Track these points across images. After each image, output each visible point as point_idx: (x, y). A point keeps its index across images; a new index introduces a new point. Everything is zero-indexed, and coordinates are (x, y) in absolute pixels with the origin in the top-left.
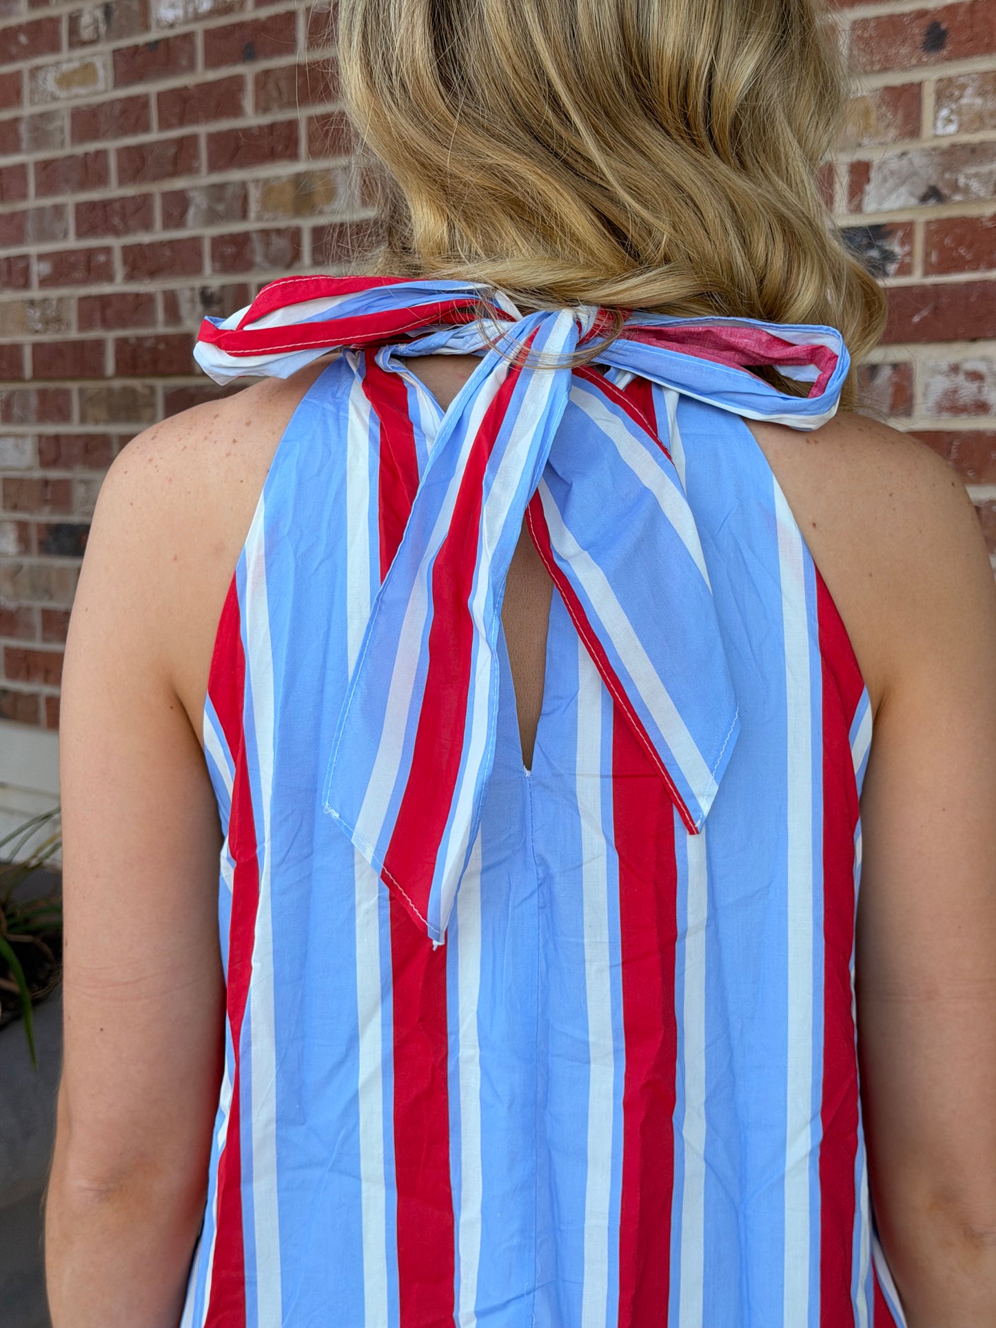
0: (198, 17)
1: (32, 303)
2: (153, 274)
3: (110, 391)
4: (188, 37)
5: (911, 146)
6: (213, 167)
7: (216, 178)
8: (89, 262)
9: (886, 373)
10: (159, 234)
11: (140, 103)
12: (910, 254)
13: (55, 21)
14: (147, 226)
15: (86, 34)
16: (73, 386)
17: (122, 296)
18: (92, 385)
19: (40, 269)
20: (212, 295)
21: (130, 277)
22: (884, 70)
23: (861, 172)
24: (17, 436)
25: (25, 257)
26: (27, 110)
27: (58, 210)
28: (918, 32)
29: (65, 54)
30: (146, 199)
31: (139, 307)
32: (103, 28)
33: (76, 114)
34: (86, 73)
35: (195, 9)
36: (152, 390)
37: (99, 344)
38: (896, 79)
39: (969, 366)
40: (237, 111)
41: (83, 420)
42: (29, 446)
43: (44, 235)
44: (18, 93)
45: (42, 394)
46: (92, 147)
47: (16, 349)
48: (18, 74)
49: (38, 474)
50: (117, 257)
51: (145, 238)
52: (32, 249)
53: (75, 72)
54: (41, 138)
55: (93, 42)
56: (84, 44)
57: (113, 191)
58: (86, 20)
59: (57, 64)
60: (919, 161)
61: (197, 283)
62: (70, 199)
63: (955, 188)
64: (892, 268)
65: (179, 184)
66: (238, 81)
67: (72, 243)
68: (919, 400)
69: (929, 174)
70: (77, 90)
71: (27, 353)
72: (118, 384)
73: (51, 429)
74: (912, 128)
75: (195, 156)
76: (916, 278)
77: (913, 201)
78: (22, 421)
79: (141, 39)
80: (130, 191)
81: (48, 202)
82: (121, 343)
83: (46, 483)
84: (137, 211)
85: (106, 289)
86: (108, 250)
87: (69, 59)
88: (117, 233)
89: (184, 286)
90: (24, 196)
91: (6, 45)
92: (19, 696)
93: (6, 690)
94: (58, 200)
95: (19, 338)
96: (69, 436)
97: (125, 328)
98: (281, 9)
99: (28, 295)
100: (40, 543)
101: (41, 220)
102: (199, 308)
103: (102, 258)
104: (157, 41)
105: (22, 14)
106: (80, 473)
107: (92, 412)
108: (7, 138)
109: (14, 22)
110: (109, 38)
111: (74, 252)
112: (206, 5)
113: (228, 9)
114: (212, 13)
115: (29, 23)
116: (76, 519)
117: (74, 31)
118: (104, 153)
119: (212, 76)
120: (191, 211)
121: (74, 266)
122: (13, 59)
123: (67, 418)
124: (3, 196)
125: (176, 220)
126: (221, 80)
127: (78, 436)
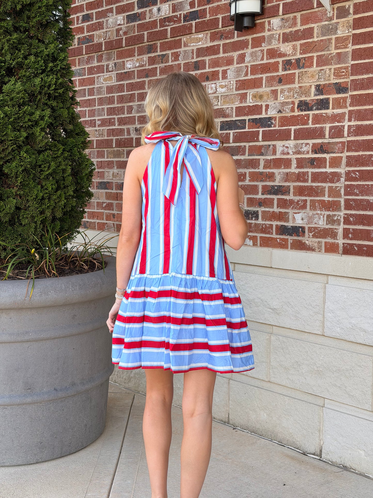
0: (136, 67)
1: (96, 130)
2: (124, 124)
3: (114, 150)
4: (133, 71)
5: (276, 102)
6: (138, 101)
7: (139, 103)
8: (110, 121)
9: (272, 146)
10: (126, 115)
11: (123, 85)
12: (276, 123)
13: (103, 66)
14: (123, 113)
15: (110, 69)
16: (106, 150)
17: (117, 129)
18: (110, 150)
19: (98, 123)
20: (138, 129)
21: (119, 125)
22: (271, 86)
23: (267, 106)
25: (95, 120)
26: (96, 86)
27: (103, 109)
28: (277, 79)
29: (105, 74)
30: (123, 107)
31: (121, 132)
32: (114, 69)
33: (108, 87)
34: (110, 78)
35: (135, 65)
36: (124, 151)
37: (112, 140)
38: (273, 88)
39: (286, 145)
40: (144, 88)
41: (107, 158)
43: (99, 115)
44: (94, 82)
45: (98, 151)
46: (111, 95)
47: (92, 141)
48: (94, 77)
49: (96, 170)
50: (116, 120)
51: (123, 116)
52: (97, 118)
53: (107, 78)
54: (99, 93)
55: (112, 71)
56: (110, 71)
57: (116, 105)
58: (110, 66)
59: (104, 76)
60: (278, 105)
61: (134, 126)
62: (106, 107)
63: (284, 110)
64: (273, 126)
65: (131, 104)
66: (144, 82)
67: (106, 117)
68: (277, 152)
69: (279, 108)
70: (107, 82)
71: (95, 141)
72: (116, 149)
73: (100, 160)
74: (276, 99)
75: (134, 98)
76: (277, 128)
77: (277, 113)
78: (93, 158)
79: (123, 71)
80: (119, 105)
81: (100, 107)
82: (117, 140)
83: (98, 172)
84: (120, 110)
85: (114, 127)
86: (114, 118)
87: (106, 75)
88: (117, 115)
89: (131, 127)
90: (95, 106)
91: (91, 71)
92: (91, 222)
93: (88, 222)
94: (103, 107)
95: (93, 139)
96: (104, 161)
97: (118, 136)
98: (154, 66)
99: (95, 129)
100: (97, 186)
101: (99, 111)
102: (135, 132)
103: (113, 120)
104: (126, 72)
105: (95, 64)
106: (106, 170)
107: (109, 156)
108: (91, 92)
109: (93, 65)
110: (115, 71)
111: (106, 119)
112: (138, 65)
113: (142, 66)
114: (139, 66)
115: (97, 66)
116: (105, 181)
117: (107, 68)
118: (114, 96)
119: (139, 80)
120: (133, 110)
121: (106, 122)
122: (93, 74)
123: (104, 157)
124: (90, 106)
125: (130, 111)
126: (140, 81)
127: (106, 161)
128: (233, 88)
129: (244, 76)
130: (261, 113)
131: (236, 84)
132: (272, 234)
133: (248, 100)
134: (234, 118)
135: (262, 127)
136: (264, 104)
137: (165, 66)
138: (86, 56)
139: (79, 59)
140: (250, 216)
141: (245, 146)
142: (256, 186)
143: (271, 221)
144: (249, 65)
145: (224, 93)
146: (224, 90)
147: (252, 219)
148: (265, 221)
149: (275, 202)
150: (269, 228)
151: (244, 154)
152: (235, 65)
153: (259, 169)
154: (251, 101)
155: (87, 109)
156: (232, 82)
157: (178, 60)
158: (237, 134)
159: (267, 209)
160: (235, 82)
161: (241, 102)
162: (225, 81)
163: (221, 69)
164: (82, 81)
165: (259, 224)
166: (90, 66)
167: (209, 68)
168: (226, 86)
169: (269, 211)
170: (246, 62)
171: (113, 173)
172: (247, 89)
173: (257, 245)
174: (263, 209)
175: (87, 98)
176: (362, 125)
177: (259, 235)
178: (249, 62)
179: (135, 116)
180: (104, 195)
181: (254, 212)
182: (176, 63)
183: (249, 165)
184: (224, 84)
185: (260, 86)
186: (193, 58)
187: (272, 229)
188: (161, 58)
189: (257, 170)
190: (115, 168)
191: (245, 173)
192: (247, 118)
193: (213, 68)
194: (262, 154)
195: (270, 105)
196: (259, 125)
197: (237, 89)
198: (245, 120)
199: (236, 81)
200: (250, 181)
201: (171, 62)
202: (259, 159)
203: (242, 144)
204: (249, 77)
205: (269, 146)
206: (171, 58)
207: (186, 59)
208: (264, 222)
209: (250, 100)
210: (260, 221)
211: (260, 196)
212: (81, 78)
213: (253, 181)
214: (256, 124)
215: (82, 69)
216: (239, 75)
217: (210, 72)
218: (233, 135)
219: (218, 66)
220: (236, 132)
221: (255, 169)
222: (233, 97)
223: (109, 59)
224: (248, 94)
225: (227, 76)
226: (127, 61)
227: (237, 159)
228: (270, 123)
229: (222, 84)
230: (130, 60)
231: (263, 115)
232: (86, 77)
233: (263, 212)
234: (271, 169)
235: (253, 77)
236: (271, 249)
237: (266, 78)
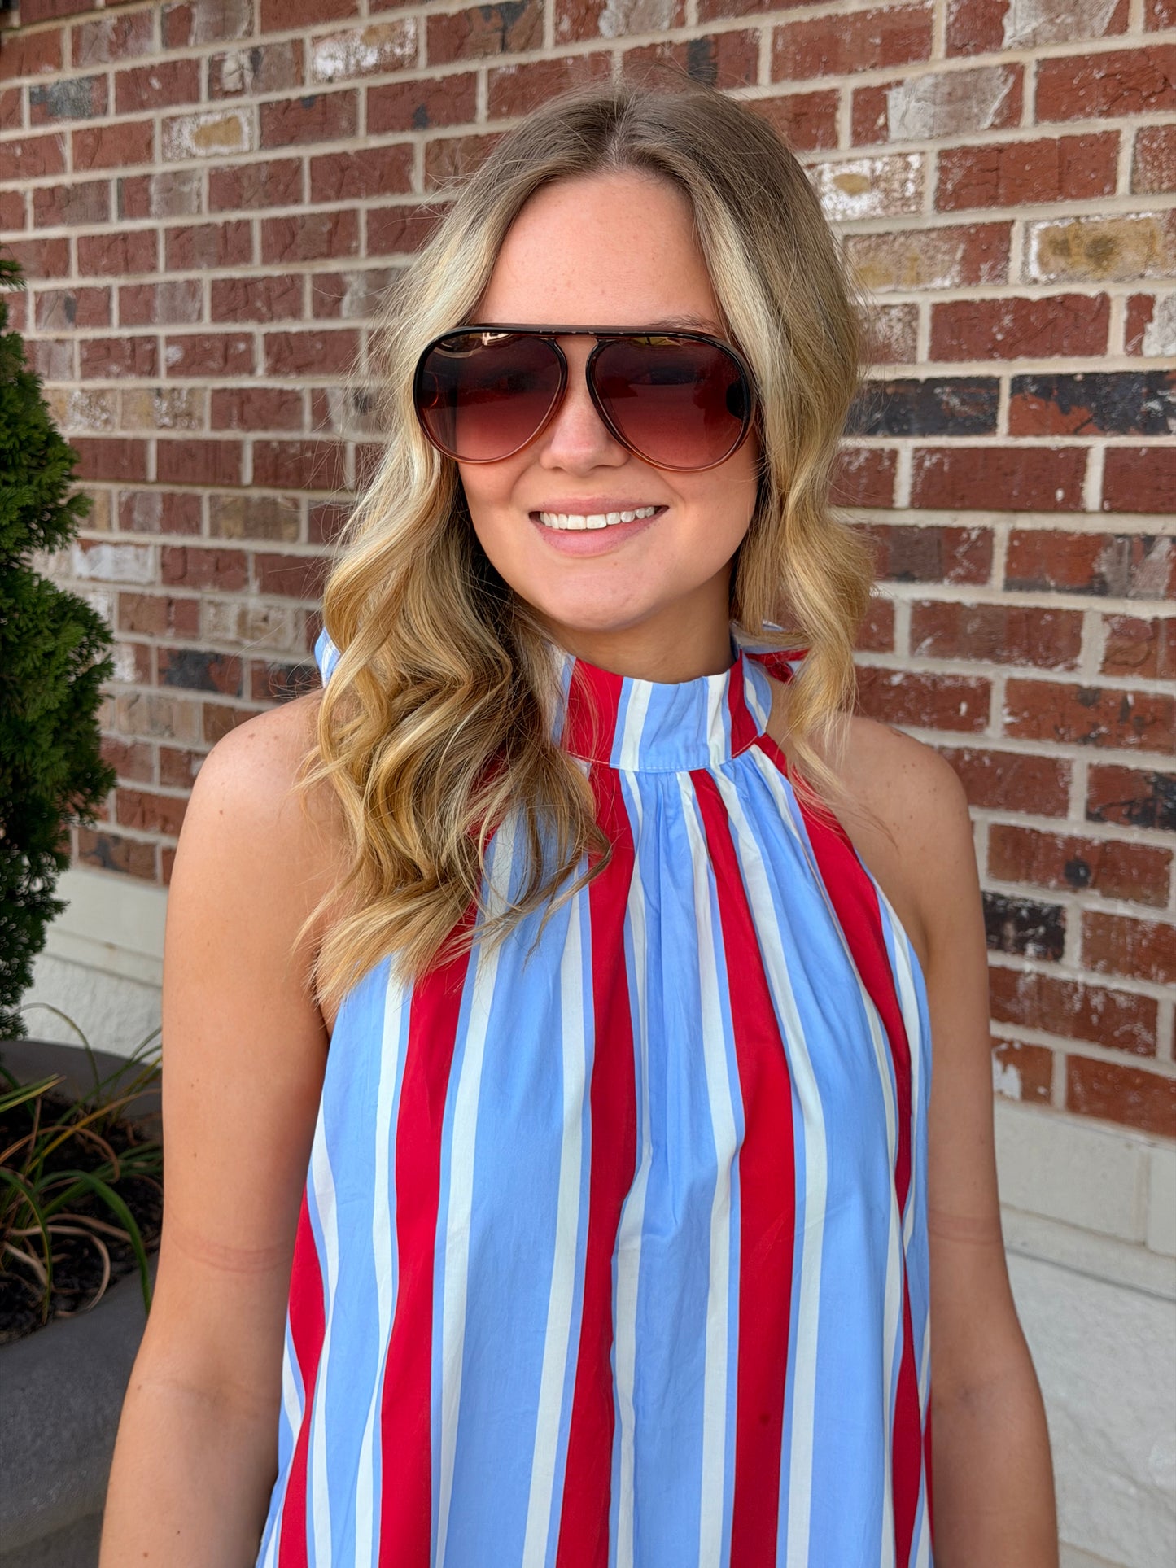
0: (361, 73)
1: (159, 393)
2: (300, 369)
3: (247, 500)
4: (349, 95)
6: (374, 250)
7: (378, 263)
8: (226, 349)
10: (308, 323)
11: (291, 168)
13: (194, 65)
14: (296, 313)
15: (230, 83)
16: (205, 493)
17: (265, 392)
18: (226, 493)
19: (168, 354)
20: (369, 399)
21: (273, 371)
23: (1142, 308)
24: (138, 546)
25: (151, 339)
26: (159, 168)
27: (192, 287)
29: (204, 105)
30: (295, 281)
31: (283, 407)
32: (249, 78)
33: (216, 176)
34: (228, 129)
35: (358, 63)
36: (296, 504)
37: (236, 446)
40: (405, 187)
41: (215, 533)
42: (151, 559)
43: (174, 316)
44: (149, 145)
45: (168, 499)
46: (234, 216)
47: (140, 445)
48: (150, 124)
49: (160, 592)
50: (259, 346)
51: (293, 327)
52: (161, 331)
53: (216, 126)
54: (174, 202)
55: (238, 93)
56: (227, 94)
57: (256, 269)
58: (229, 66)
59: (196, 115)
61: (350, 382)
62: (206, 276)
65: (333, 266)
66: (406, 150)
67: (207, 326)
70: (216, 148)
71: (152, 450)
72: (256, 493)
73: (177, 540)
75: (353, 235)
78: (144, 529)
79: (294, 94)
80: (276, 271)
81: (181, 276)
82: (261, 447)
83: (170, 602)
84: (284, 295)
85: (246, 382)
86: (248, 337)
87: (210, 112)
88: (261, 320)
89: (339, 386)
90: (153, 268)
91: (133, 88)
92: (131, 845)
93: (117, 839)
94: (192, 275)
95: (143, 433)
96: (198, 551)
97: (265, 428)
98: (459, 68)
99: (154, 383)
100: (161, 671)
101: (173, 297)
102: (353, 412)
103: (242, 346)
104: (313, 98)
105: (155, 53)
106: (208, 594)
107: (225, 524)
108: (135, 198)
109: (144, 62)
110: (256, 89)
111: (208, 337)
112: (371, 59)
113: (397, 65)
114: (377, 69)
115: (165, 65)
116: (203, 646)
117: (215, 77)
118: (247, 224)
119: (375, 142)
120: (347, 299)
121: (208, 354)
122: (143, 106)
123: (195, 529)
124: (128, 265)
125: (328, 306)
126: (386, 149)
127: (208, 551)
128: (919, 195)
129: (993, 126)
130: (1098, 347)
131: (942, 169)
132: (1151, 1052)
133: (1015, 265)
134: (924, 369)
135: (1103, 429)
136: (1119, 295)
137: (522, 68)
138: (110, 18)
139: (77, 32)
140: (1010, 930)
141: (987, 534)
142: (1053, 769)
143: (1147, 976)
144: (1030, 60)
145: (862, 220)
146: (861, 205)
147: (1020, 950)
148: (1108, 971)
150: (1130, 1015)
151: (978, 576)
152: (940, 62)
153: (1072, 668)
154: (1034, 270)
155: (115, 282)
156: (914, 161)
157: (595, 32)
158: (940, 464)
159: (1122, 909)
160: (933, 161)
161: (971, 277)
162: (871, 150)
163: (846, 85)
164: (90, 140)
165: (1065, 984)
166: (127, 65)
167: (775, 78)
168: (875, 182)
169: (1135, 922)
170: (1006, 42)
171: (243, 616)
172: (1012, 201)
173: (1047, 1099)
174: (1094, 902)
175: (116, 225)
177: (1063, 1047)
178: (1032, 42)
179: (353, 333)
180: (198, 717)
181: (1035, 911)
182: (585, 48)
183: (1010, 643)
184: (862, 168)
185: (1101, 182)
186: (680, 21)
187: (1152, 1026)
188: (496, 21)
189: (1058, 676)
190: (254, 586)
191: (986, 687)
192: (1004, 370)
193: (800, 74)
194: (1098, 587)
195: (1160, 300)
196: (1080, 413)
197: (947, 200)
198: (992, 383)
199: (944, 154)
200: (1012, 730)
201: (557, 43)
202: (1077, 617)
203: (971, 520)
204: (1029, 130)
205: (1149, 541)
206: (557, 24)
207: (641, 30)
208: (1096, 980)
209: (1025, 264)
210: (1072, 968)
211: (1074, 825)
212: (83, 124)
213: (1036, 734)
214: (1065, 410)
215: (90, 79)
216: (959, 120)
217: (784, 98)
218: (918, 465)
219: (833, 66)
220: (932, 451)
221: (1051, 667)
222: (916, 244)
223: (222, 30)
224: (1017, 232)
225: (886, 126)
226: (317, 39)
227: (935, 604)
228: (1155, 405)
229: (854, 168)
230: (332, 35)
231: (1115, 359)
232: (111, 119)
233: (1097, 922)
234: (1153, 674)
235: (1053, 131)
236: (1138, 1138)
237: (1138, 139)
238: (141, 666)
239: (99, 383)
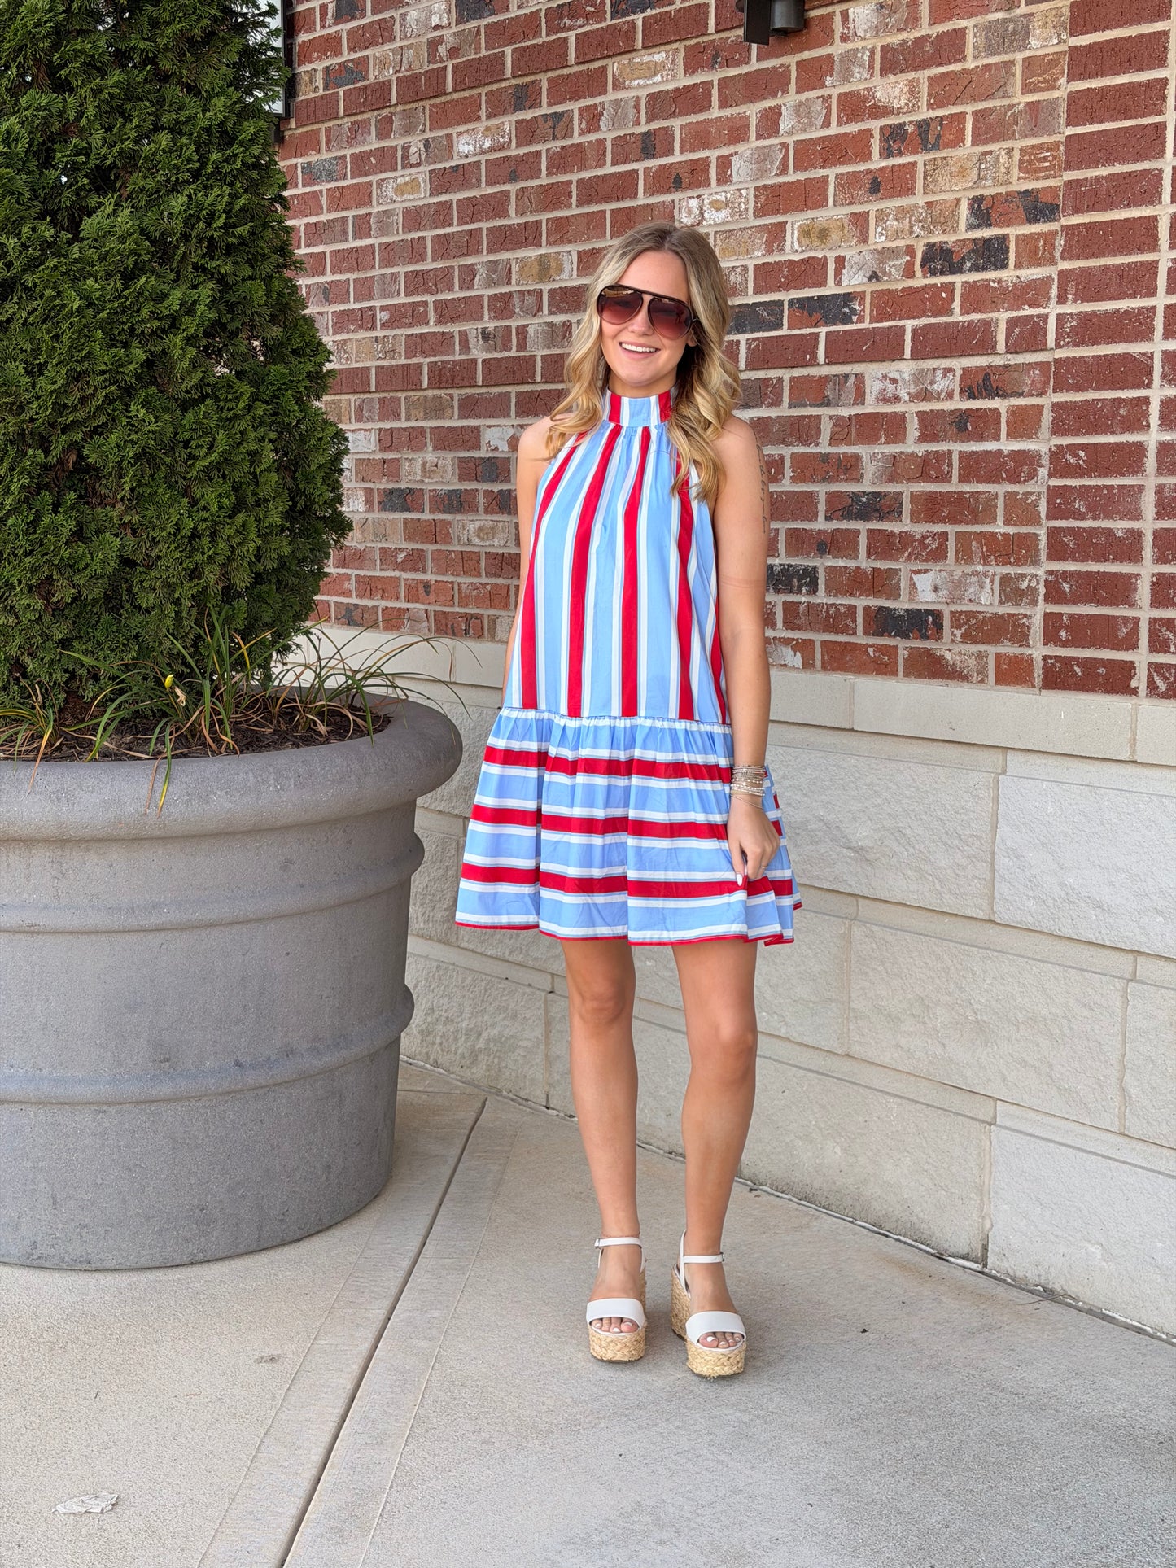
0: (482, 152)
1: (377, 339)
2: (452, 321)
3: (425, 398)
4: (477, 164)
5: (863, 247)
6: (490, 251)
7: (492, 257)
8: (413, 311)
9: (852, 379)
10: (457, 294)
11: (447, 206)
12: (863, 310)
13: (394, 149)
14: (450, 289)
15: (414, 159)
16: (402, 395)
17: (434, 334)
18: (414, 395)
19: (382, 316)
20: (489, 334)
21: (439, 322)
22: (851, 203)
23: (840, 261)
24: (366, 430)
25: (372, 308)
26: (376, 209)
27: (395, 276)
28: (867, 182)
29: (399, 173)
30: (450, 269)
31: (444, 342)
32: (423, 157)
33: (407, 212)
34: (413, 185)
35: (481, 147)
36: (451, 397)
37: (419, 366)
38: (857, 209)
39: (891, 375)
40: (506, 215)
41: (408, 419)
42: (373, 437)
43: (385, 294)
44: (370, 196)
45: (382, 401)
46: (417, 235)
47: (368, 369)
48: (370, 183)
49: (378, 456)
50: (431, 308)
51: (449, 296)
52: (377, 304)
53: (406, 184)
54: (384, 229)
55: (418, 164)
56: (412, 166)
57: (429, 265)
58: (413, 150)
59: (396, 178)
60: (868, 257)
61: (480, 326)
62: (402, 270)
63: (885, 273)
64: (855, 318)
65: (470, 260)
66: (505, 194)
67: (402, 299)
68: (867, 396)
69: (872, 264)
70: (406, 196)
71: (373, 371)
72: (430, 393)
73: (387, 425)
74: (864, 240)
75: (480, 243)
76: (866, 325)
77: (865, 280)
78: (372, 420)
79: (448, 165)
80: (439, 265)
81: (388, 271)
82: (432, 365)
83: (384, 461)
84: (442, 279)
85: (425, 330)
86: (425, 303)
87: (403, 176)
88: (432, 293)
89: (472, 328)
90: (373, 267)
91: (361, 164)
92: (365, 608)
93: (356, 606)
94: (394, 270)
95: (368, 364)
96: (399, 429)
97: (435, 356)
98: (532, 149)
99: (374, 334)
100: (379, 503)
101: (384, 283)
102: (481, 342)
103: (422, 309)
104: (457, 166)
105: (372, 143)
106: (406, 454)
107: (414, 412)
108: (362, 227)
109: (367, 148)
110: (428, 162)
111: (403, 305)
112: (487, 144)
113: (501, 147)
114: (491, 150)
115: (378, 149)
116: (403, 486)
117: (405, 157)
118: (424, 238)
119: (491, 190)
120: (477, 279)
121: (404, 314)
122: (366, 174)
123: (398, 417)
124: (359, 267)
125: (467, 284)
126: (496, 193)
127: (404, 429)
128: (747, 209)
129: (776, 174)
130: (822, 283)
131: (756, 196)
132: (855, 633)
133: (788, 243)
134: (752, 299)
135: (826, 324)
136: (831, 256)
137: (563, 148)
138: (347, 122)
139: (328, 131)
140: (795, 582)
141: (780, 380)
142: (811, 495)
143: (851, 595)
144: (791, 140)
145: (722, 224)
146: (722, 215)
147: (800, 592)
148: (836, 595)
149: (863, 541)
150: (846, 615)
151: (776, 403)
152: (754, 143)
153: (817, 445)
154: (796, 246)
155: (352, 277)
156: (744, 192)
157: (598, 129)
158: (758, 345)
159: (840, 563)
160: (752, 192)
161: (770, 251)
162: (725, 188)
163: (713, 154)
164: (337, 194)
165: (819, 604)
166: (357, 150)
167: (682, 152)
168: (727, 203)
169: (846, 567)
170: (781, 132)
171: (424, 464)
172: (785, 213)
173: (813, 665)
174: (830, 561)
175: (352, 244)
176: (1094, 313)
177: (819, 637)
178: (791, 133)
179: (482, 296)
180: (401, 527)
181: (805, 570)
182: (593, 137)
183: (792, 434)
184: (721, 197)
185: (821, 202)
186: (638, 123)
187: (854, 620)
188: (550, 123)
189: (812, 449)
190: (430, 447)
191: (782, 458)
192: (784, 297)
193: (693, 150)
194: (826, 402)
195: (847, 258)
196: (817, 316)
197: (760, 212)
198: (780, 303)
199: (757, 189)
200: (794, 480)
201: (580, 135)
202: (819, 417)
203: (773, 374)
204: (792, 176)
205: (846, 376)
206: (580, 124)
207: (620, 127)
208: (831, 601)
209: (792, 243)
210: (821, 597)
211: (821, 524)
212: (333, 185)
213: (803, 481)
214: (810, 315)
215: (336, 158)
216: (762, 172)
217: (685, 162)
218: (748, 348)
219: (706, 146)
220: (754, 340)
221: (808, 445)
222: (746, 234)
223: (409, 130)
224: (788, 226)
225: (731, 175)
226: (460, 134)
227: (759, 419)
228: (847, 310)
229: (718, 197)
230: (467, 131)
231: (830, 289)
232: (349, 182)
233: (831, 570)
234: (850, 444)
235: (802, 176)
236: (850, 677)
237: (836, 179)
238: (369, 502)
239: (344, 336)
